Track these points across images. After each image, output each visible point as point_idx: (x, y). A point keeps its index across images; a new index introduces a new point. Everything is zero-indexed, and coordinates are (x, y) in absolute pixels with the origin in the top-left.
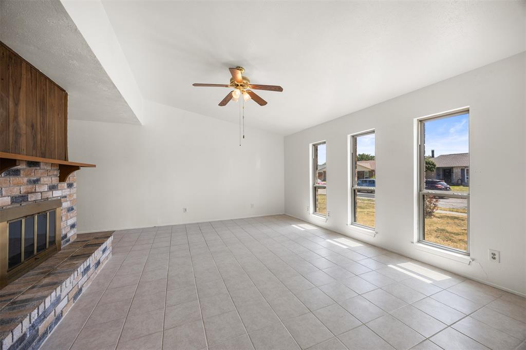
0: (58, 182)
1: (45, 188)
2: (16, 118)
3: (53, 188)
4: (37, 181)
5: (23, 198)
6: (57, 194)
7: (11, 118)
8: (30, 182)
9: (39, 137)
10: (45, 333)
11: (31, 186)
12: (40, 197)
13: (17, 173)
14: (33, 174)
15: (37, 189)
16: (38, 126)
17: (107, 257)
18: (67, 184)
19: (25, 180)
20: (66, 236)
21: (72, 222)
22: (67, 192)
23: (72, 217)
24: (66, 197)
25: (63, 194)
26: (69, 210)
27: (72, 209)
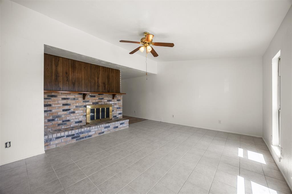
0: (112, 99)
1: (106, 101)
2: (98, 82)
3: (109, 101)
4: (102, 99)
5: (97, 103)
6: (110, 103)
7: (96, 82)
8: (99, 99)
9: (107, 86)
10: (83, 138)
11: (100, 100)
12: (103, 103)
13: (94, 96)
14: (101, 97)
15: (102, 101)
16: (106, 83)
17: (124, 127)
18: (117, 100)
19: (98, 98)
20: (116, 116)
21: (120, 112)
22: (117, 102)
23: (119, 111)
24: (116, 104)
25: (115, 103)
26: (117, 108)
27: (120, 108)
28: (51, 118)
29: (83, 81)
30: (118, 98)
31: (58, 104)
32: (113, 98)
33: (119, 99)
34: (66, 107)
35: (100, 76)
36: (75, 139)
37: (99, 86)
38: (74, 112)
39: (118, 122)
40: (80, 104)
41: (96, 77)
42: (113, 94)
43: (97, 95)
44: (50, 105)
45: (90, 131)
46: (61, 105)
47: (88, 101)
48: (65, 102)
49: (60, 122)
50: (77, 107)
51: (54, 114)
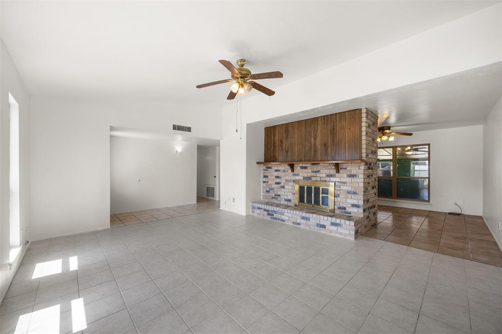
0: (335, 173)
1: (324, 175)
2: (315, 144)
3: (330, 176)
4: (318, 172)
5: (309, 178)
6: (333, 179)
7: (313, 145)
8: (313, 172)
9: (331, 149)
10: (277, 219)
11: (314, 174)
12: (319, 179)
13: (306, 168)
14: (315, 168)
15: (318, 175)
16: (329, 144)
17: (341, 234)
18: (347, 175)
19: (310, 171)
20: (345, 208)
21: (355, 202)
22: (349, 180)
23: (351, 198)
24: (344, 183)
25: (343, 180)
26: (349, 193)
27: (355, 193)
28: (268, 189)
29: (296, 146)
30: (350, 171)
31: (272, 176)
32: (338, 171)
33: (353, 172)
34: (278, 180)
35: (319, 133)
36: (270, 217)
37: (317, 151)
38: (283, 187)
39: (330, 219)
40: (290, 178)
41: (312, 138)
42: (336, 163)
43: (310, 165)
44: (267, 177)
45: (283, 214)
46: (274, 177)
47: (298, 175)
48: (276, 174)
49: (273, 195)
50: (286, 180)
51: (270, 186)
